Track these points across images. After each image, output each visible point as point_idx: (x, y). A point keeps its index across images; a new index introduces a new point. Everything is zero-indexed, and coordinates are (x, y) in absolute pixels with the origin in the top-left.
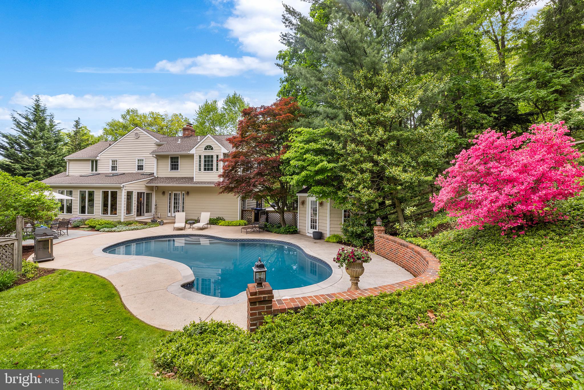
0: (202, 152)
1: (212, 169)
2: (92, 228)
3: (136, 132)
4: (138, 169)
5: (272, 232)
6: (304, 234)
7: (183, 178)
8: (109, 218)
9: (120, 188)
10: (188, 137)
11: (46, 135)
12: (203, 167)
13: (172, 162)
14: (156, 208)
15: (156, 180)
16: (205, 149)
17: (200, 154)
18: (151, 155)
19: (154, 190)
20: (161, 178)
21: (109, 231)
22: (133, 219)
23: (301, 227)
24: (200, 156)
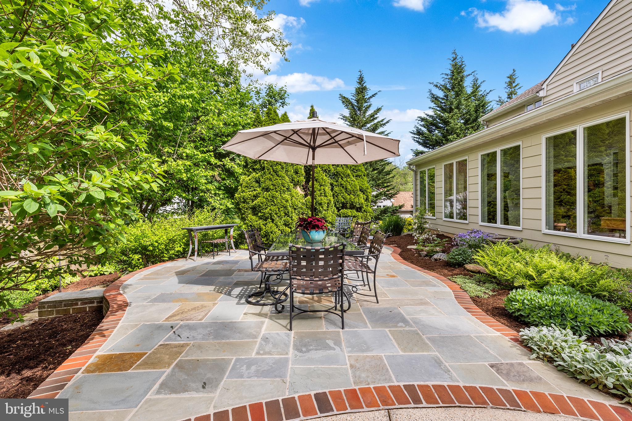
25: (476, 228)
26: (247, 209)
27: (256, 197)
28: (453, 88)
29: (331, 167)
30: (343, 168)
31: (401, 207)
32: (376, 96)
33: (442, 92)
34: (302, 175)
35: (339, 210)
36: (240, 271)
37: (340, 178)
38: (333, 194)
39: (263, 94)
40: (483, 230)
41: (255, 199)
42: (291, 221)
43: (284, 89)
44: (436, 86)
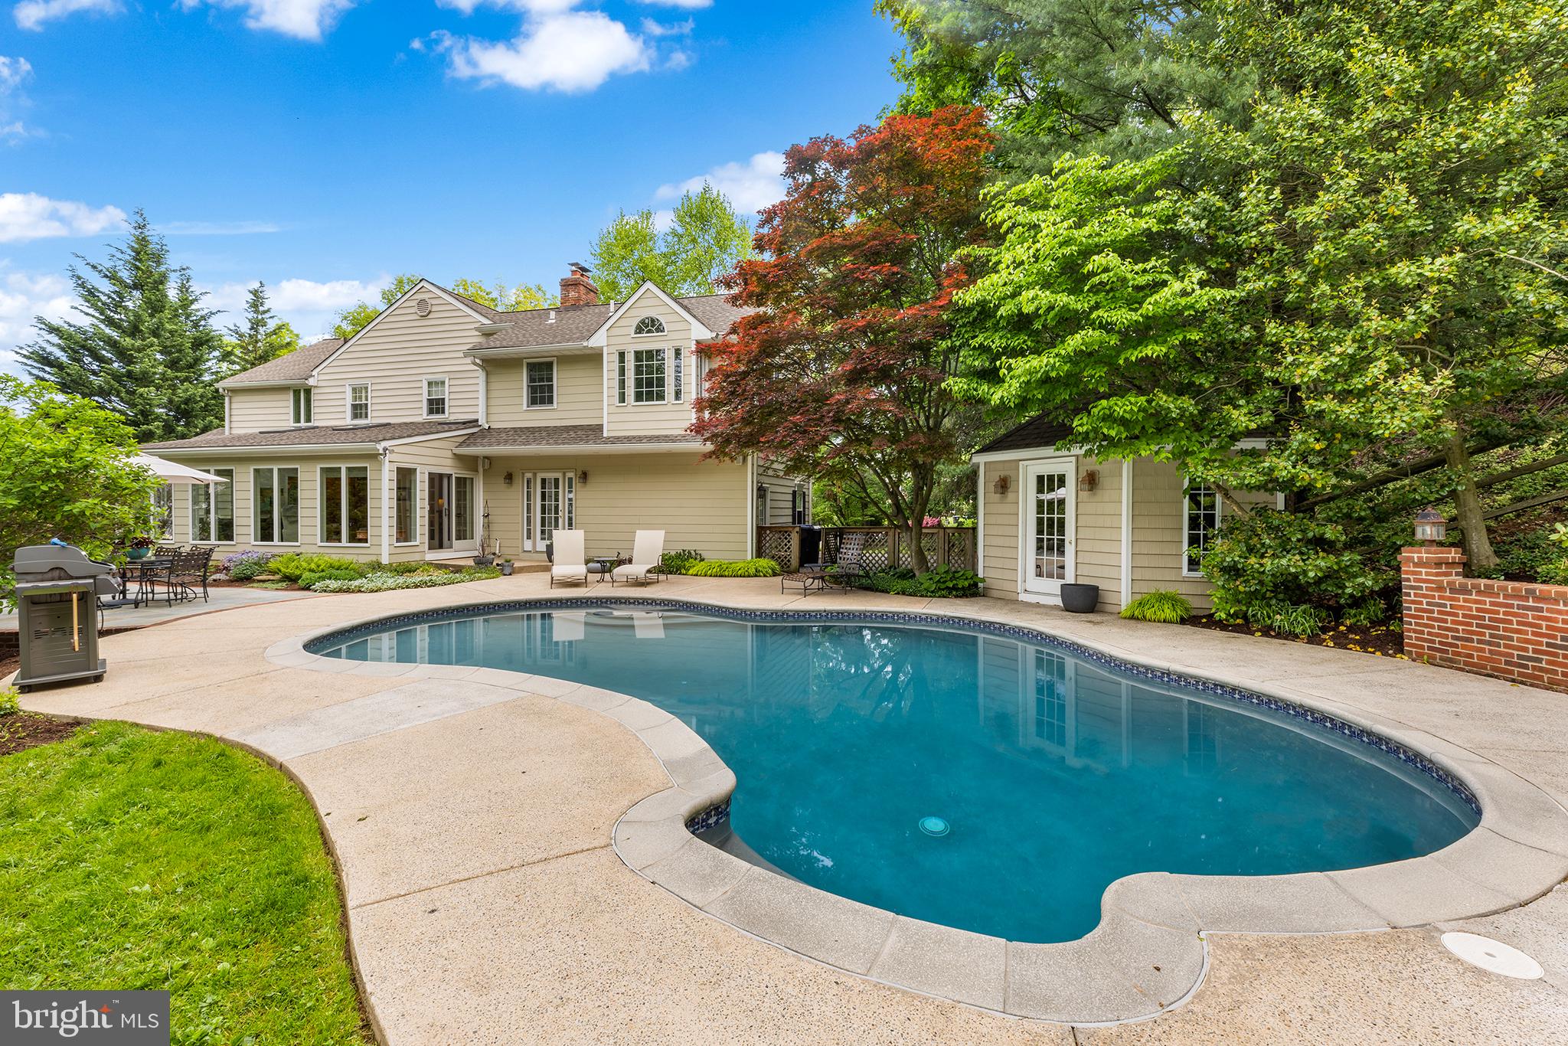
0: (628, 339)
1: (661, 396)
2: (291, 581)
3: (419, 296)
4: (431, 411)
5: (886, 591)
6: (1012, 596)
7: (567, 429)
8: (345, 552)
9: (374, 457)
10: (575, 306)
11: (168, 326)
12: (630, 390)
13: (531, 379)
14: (487, 526)
15: (484, 437)
16: (639, 330)
17: (621, 348)
18: (469, 360)
19: (481, 470)
20: (499, 431)
21: (340, 591)
22: (417, 557)
23: (991, 573)
24: (622, 356)
33: (107, 283)
40: (256, 548)
44: (94, 267)
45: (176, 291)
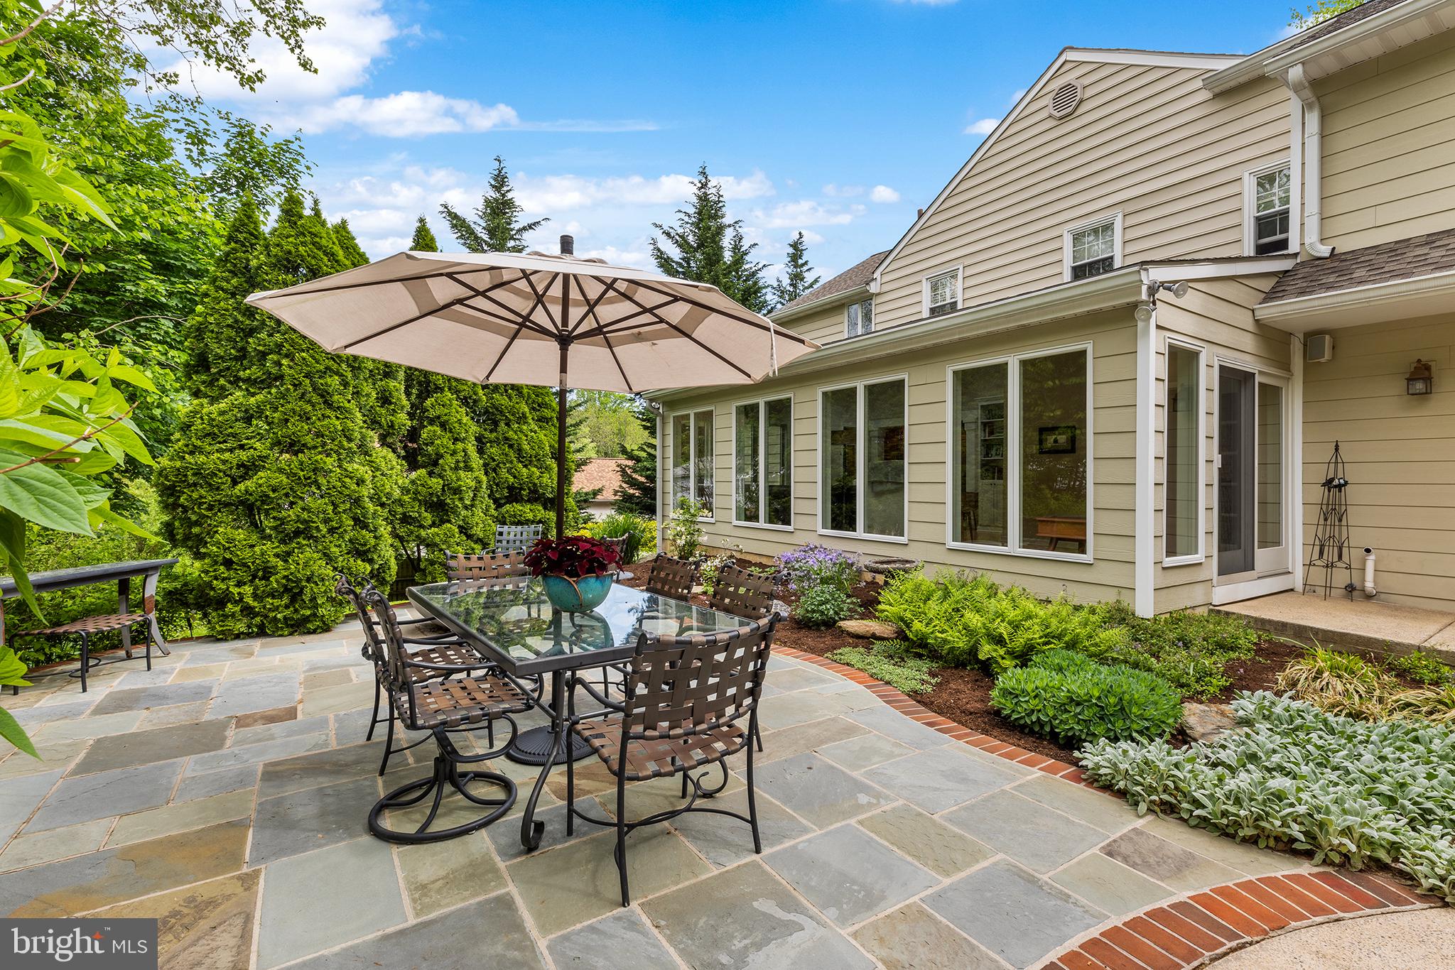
8: (1021, 572)
14: (1331, 513)
19: (1298, 365)
22: (1200, 594)
25: (814, 541)
26: (210, 508)
27: (248, 469)
28: (701, 245)
29: (481, 392)
30: (510, 398)
31: (596, 493)
32: (538, 229)
33: (678, 250)
34: (403, 407)
35: (499, 505)
36: (242, 722)
37: (502, 424)
38: (485, 465)
39: (217, 147)
40: (827, 544)
41: (244, 478)
42: (373, 542)
43: (294, 146)
44: (668, 234)
45: (730, 253)
